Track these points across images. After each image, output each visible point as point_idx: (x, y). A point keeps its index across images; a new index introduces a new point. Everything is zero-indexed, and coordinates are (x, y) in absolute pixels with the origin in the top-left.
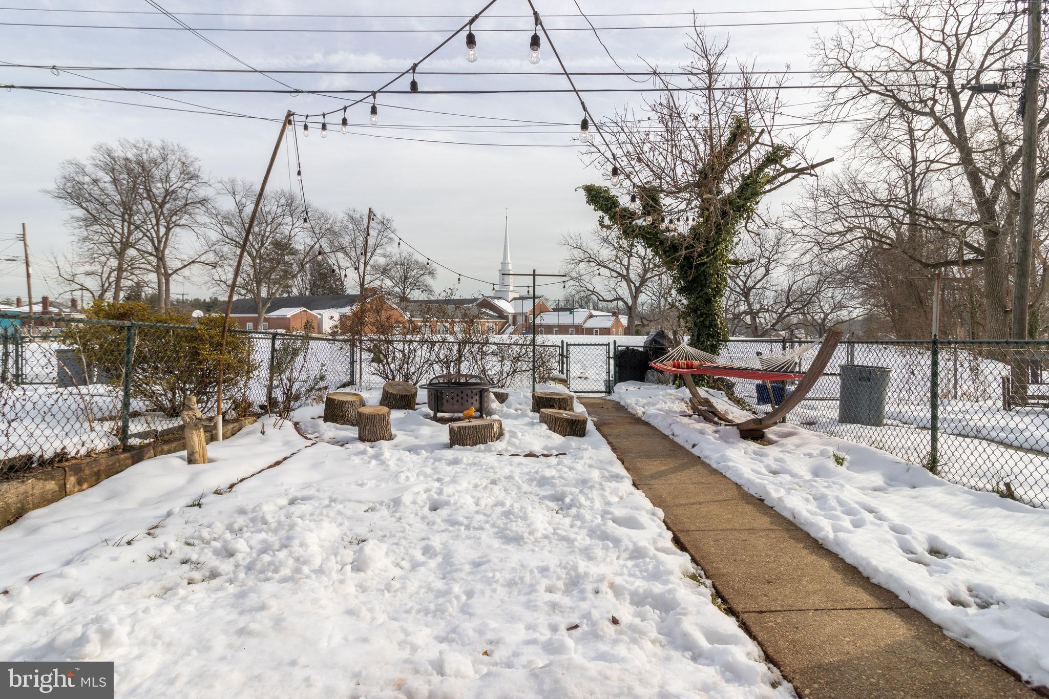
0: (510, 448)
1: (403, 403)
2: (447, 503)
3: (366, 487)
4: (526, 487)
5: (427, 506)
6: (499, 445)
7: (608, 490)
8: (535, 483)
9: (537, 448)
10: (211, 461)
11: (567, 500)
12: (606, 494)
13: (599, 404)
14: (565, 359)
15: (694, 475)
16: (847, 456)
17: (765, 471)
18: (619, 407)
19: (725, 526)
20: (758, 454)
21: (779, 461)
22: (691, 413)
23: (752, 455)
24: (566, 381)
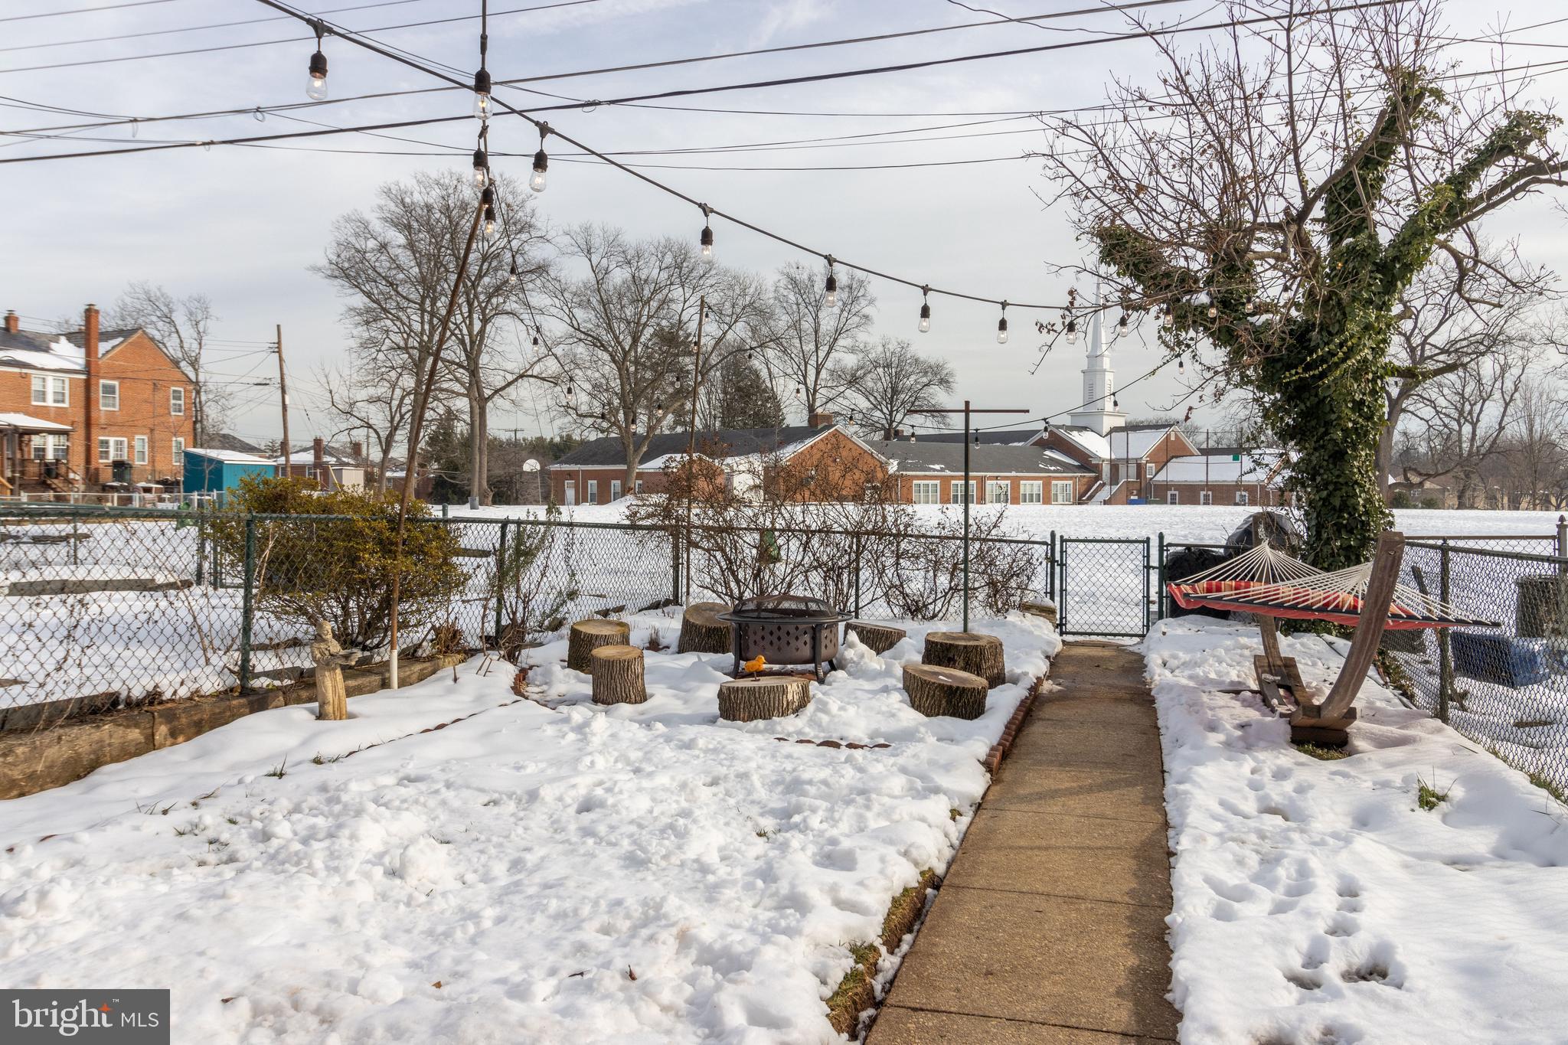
0: (807, 730)
1: (712, 642)
2: (602, 804)
3: (523, 772)
4: (761, 793)
5: (575, 807)
6: (789, 724)
7: (876, 808)
8: (780, 788)
9: (858, 732)
10: (351, 716)
11: (797, 818)
12: (869, 815)
13: (1102, 658)
14: (1057, 569)
15: (1104, 803)
16: (1458, 793)
17: (1250, 806)
18: (1137, 665)
19: (1039, 887)
20: (1280, 775)
21: (1301, 790)
22: (1255, 687)
23: (1267, 776)
24: (1052, 611)
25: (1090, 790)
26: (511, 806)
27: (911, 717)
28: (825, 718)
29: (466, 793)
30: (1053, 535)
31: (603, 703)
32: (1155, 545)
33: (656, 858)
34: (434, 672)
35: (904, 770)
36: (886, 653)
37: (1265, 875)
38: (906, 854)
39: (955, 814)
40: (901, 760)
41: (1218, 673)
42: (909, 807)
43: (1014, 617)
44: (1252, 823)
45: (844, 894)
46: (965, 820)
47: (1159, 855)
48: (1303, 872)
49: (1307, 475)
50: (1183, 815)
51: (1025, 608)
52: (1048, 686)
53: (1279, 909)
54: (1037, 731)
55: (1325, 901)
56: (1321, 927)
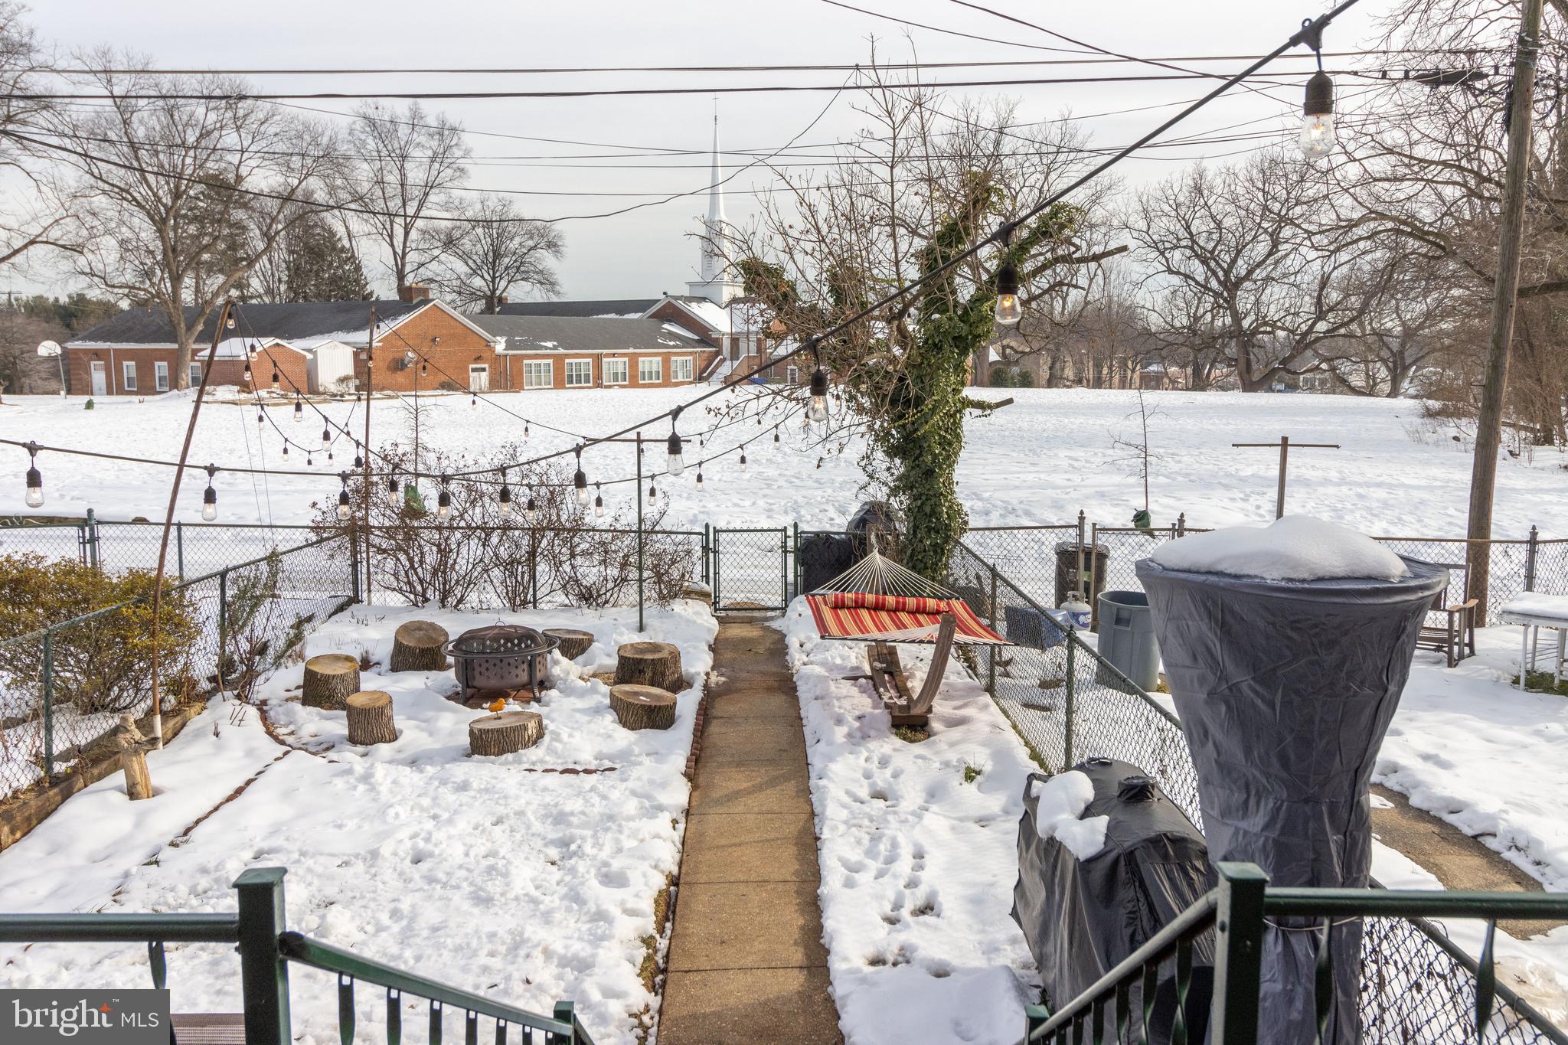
0: (547, 758)
2: (431, 855)
3: (345, 829)
4: (537, 827)
5: (409, 858)
6: (532, 754)
7: (626, 832)
8: (550, 820)
9: (586, 757)
10: (156, 792)
11: (573, 847)
12: (622, 837)
13: (750, 640)
14: (711, 555)
15: (771, 799)
16: (988, 767)
17: (864, 793)
18: (779, 647)
19: (741, 877)
20: (884, 762)
21: (896, 775)
22: (869, 673)
23: (874, 766)
24: (709, 595)
25: (759, 788)
26: (360, 867)
27: (624, 737)
28: (558, 746)
29: (322, 859)
30: (707, 526)
31: (362, 743)
32: (791, 532)
33: (497, 896)
34: (184, 725)
35: (634, 793)
36: (580, 658)
37: (871, 853)
38: (656, 867)
39: (675, 822)
40: (630, 784)
41: (843, 658)
42: (647, 826)
43: (678, 606)
44: (866, 808)
45: (629, 905)
46: (681, 826)
47: (810, 841)
48: (894, 845)
49: (905, 484)
50: (824, 806)
51: (689, 594)
52: (714, 678)
53: (880, 875)
54: (714, 728)
55: (904, 866)
56: (902, 883)
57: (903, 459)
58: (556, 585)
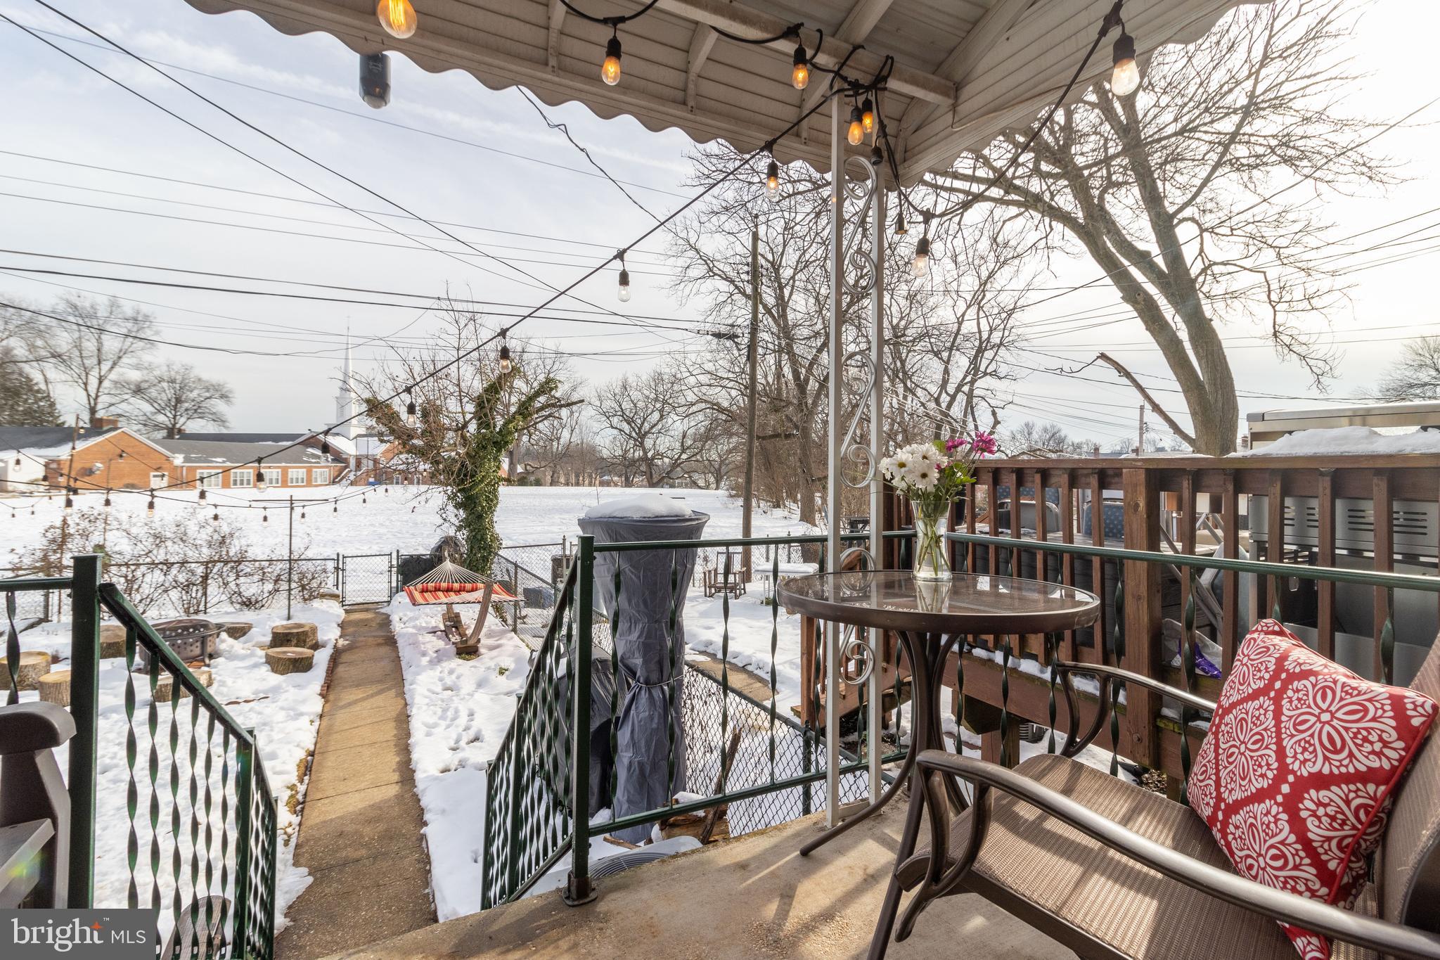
9: (246, 693)
12: (273, 734)
13: (367, 620)
14: (340, 572)
15: (379, 700)
16: (512, 666)
17: (439, 688)
18: (386, 622)
19: (357, 743)
20: (451, 672)
21: (458, 677)
22: (443, 628)
23: (445, 674)
24: (338, 596)
25: (372, 696)
27: (276, 679)
28: (224, 690)
30: (338, 555)
32: (394, 555)
35: (282, 708)
36: (242, 639)
37: (442, 718)
38: (298, 746)
39: (312, 722)
40: (280, 704)
41: (426, 623)
42: (292, 725)
43: (316, 603)
44: (439, 696)
45: (278, 769)
46: (317, 723)
47: (403, 718)
48: (457, 711)
49: (466, 524)
50: (413, 698)
51: (323, 596)
52: (341, 642)
53: (448, 727)
54: (341, 670)
55: (463, 720)
56: (460, 729)
57: (465, 509)
58: (224, 597)
